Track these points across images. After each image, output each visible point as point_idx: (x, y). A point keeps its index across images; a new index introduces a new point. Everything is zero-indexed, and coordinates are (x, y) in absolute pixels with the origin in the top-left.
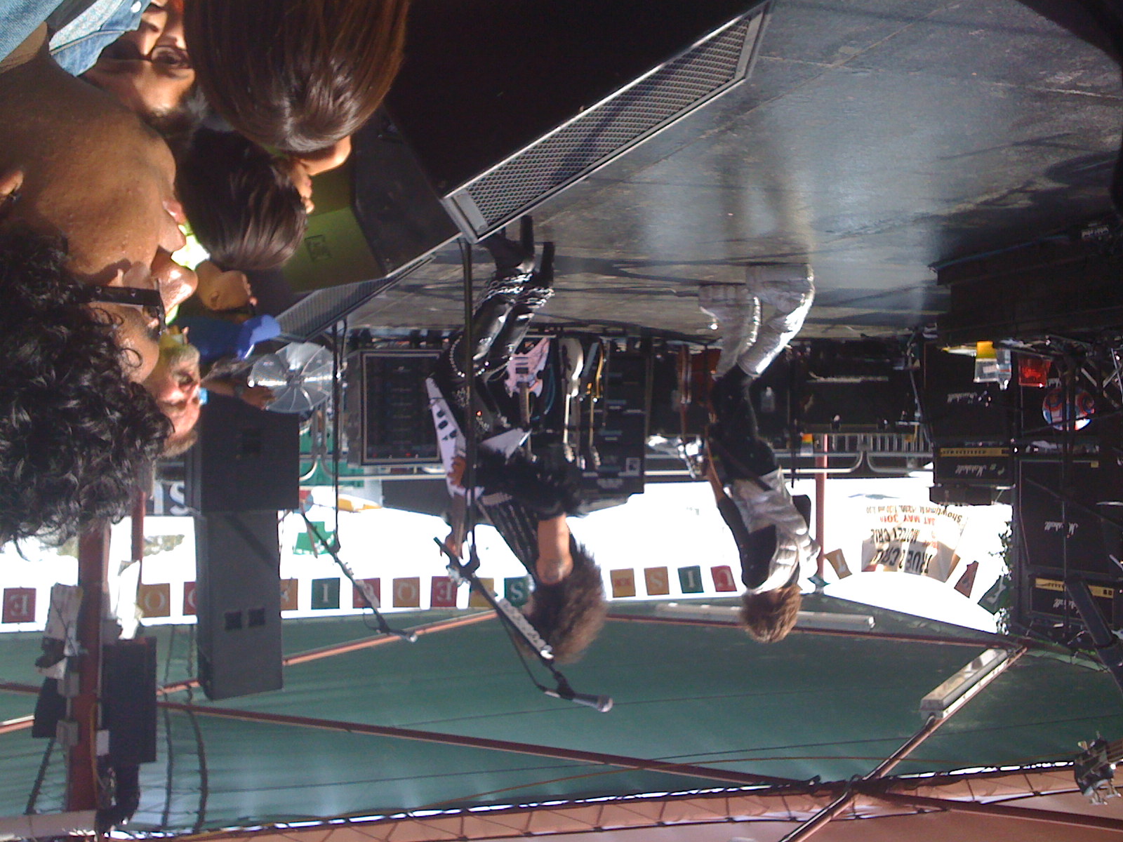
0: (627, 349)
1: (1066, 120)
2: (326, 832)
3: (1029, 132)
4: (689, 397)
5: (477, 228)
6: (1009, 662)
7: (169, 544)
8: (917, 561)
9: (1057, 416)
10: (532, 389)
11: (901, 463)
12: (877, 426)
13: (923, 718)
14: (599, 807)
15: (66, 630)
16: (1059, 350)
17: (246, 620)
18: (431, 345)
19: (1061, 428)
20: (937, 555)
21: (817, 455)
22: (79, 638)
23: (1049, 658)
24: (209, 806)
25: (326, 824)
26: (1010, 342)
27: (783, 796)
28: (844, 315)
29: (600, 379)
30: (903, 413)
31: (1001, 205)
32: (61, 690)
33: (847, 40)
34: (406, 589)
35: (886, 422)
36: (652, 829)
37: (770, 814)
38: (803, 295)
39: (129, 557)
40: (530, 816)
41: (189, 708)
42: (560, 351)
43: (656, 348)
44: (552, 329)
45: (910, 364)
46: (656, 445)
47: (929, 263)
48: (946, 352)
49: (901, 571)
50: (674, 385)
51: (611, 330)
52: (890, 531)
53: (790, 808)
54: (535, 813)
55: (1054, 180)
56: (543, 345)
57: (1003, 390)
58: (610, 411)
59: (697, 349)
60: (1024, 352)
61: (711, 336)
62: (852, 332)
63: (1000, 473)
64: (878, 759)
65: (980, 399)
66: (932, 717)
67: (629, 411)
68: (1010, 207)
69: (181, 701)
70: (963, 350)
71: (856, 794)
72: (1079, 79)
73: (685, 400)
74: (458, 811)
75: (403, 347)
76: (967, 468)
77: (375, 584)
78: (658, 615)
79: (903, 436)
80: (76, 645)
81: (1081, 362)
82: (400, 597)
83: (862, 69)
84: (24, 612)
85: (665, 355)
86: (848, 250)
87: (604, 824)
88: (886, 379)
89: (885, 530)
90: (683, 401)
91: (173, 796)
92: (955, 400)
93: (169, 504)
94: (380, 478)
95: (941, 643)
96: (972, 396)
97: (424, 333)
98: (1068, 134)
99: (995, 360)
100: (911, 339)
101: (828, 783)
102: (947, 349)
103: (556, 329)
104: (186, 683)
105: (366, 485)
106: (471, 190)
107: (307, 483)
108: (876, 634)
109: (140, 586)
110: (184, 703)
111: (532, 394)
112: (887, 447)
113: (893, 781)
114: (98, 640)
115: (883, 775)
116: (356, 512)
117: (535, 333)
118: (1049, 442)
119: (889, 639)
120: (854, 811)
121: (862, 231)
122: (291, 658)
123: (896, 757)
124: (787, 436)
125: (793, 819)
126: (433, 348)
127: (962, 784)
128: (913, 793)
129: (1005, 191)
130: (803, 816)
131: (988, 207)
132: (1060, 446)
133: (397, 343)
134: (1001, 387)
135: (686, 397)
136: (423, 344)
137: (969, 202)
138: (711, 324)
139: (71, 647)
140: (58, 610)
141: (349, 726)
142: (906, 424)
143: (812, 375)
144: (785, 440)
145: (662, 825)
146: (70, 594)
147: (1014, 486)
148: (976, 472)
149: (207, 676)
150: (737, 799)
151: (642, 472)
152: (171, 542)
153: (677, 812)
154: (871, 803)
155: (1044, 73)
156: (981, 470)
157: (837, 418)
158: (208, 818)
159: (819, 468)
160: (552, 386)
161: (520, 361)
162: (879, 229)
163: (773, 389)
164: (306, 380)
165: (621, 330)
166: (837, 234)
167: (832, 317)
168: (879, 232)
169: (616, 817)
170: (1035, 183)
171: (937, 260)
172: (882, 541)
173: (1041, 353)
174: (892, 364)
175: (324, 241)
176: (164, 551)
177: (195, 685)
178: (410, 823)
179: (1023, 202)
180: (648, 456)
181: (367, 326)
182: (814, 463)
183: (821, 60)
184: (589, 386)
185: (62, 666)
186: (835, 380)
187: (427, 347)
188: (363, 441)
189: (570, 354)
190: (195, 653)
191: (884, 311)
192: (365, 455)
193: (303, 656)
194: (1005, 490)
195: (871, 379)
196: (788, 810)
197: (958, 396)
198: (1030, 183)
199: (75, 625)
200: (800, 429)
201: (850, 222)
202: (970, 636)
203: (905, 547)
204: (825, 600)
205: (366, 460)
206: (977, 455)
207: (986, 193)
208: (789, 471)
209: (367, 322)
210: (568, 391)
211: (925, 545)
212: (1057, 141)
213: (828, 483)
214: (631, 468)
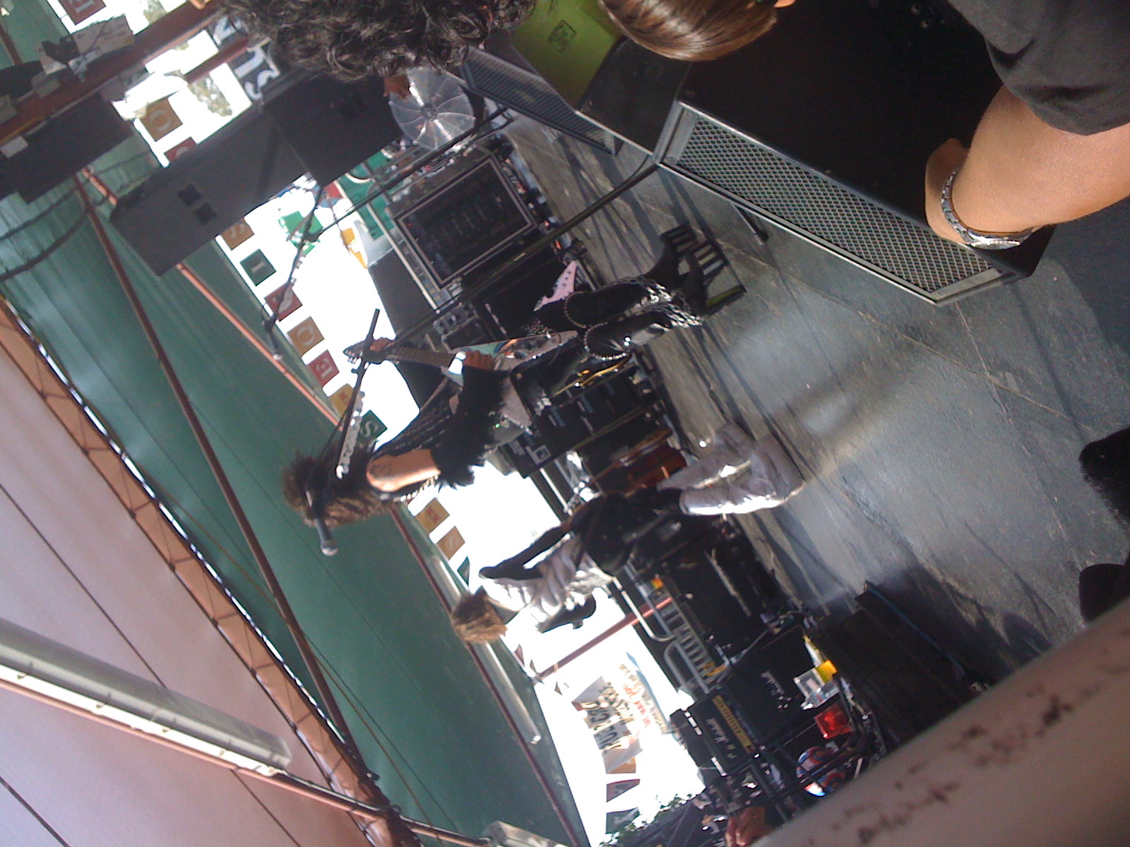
0: (637, 385)
1: (1064, 601)
2: (62, 393)
3: (1034, 579)
4: (630, 463)
5: (669, 155)
7: (215, 106)
8: (607, 739)
9: (808, 765)
11: (688, 675)
12: (704, 632)
13: (483, 833)
14: (234, 610)
15: (90, 51)
16: (865, 730)
17: (198, 205)
18: (535, 212)
19: (800, 776)
20: (624, 750)
21: (649, 602)
22: (90, 66)
24: (19, 277)
25: (68, 388)
26: (846, 686)
27: (344, 759)
28: (780, 543)
29: (598, 377)
30: (729, 646)
31: (957, 601)
32: (36, 80)
33: (1020, 373)
34: (309, 333)
35: (712, 637)
36: (244, 668)
37: (320, 758)
38: (775, 493)
39: (184, 72)
40: (188, 559)
41: (90, 208)
43: (653, 408)
45: (773, 625)
46: (571, 462)
47: (869, 580)
48: (804, 641)
49: (593, 732)
50: (632, 445)
51: (645, 359)
52: (619, 698)
53: (337, 771)
54: (193, 562)
55: (1006, 630)
57: (802, 708)
58: (575, 404)
59: (674, 442)
60: (846, 706)
61: (693, 447)
62: (770, 561)
63: (731, 756)
64: (427, 818)
65: (781, 698)
66: (488, 839)
67: (585, 420)
68: (960, 609)
69: (91, 197)
70: (814, 653)
71: (384, 818)
73: (625, 461)
74: (152, 494)
75: (518, 191)
76: (717, 727)
77: (296, 304)
78: (428, 561)
79: (709, 659)
80: (83, 67)
81: (866, 754)
82: (300, 332)
83: (1002, 404)
84: (78, 10)
85: (652, 420)
86: (838, 505)
87: (223, 626)
88: (749, 614)
89: (617, 695)
90: (622, 460)
91: (7, 241)
92: (766, 679)
93: (251, 78)
94: (395, 247)
95: (555, 808)
96: (779, 690)
97: (542, 200)
98: (1052, 612)
99: (823, 684)
100: (795, 612)
101: (378, 788)
102: (807, 640)
104: (109, 192)
105: (380, 240)
106: (700, 123)
107: (348, 187)
108: (528, 751)
109: (165, 99)
110: (91, 200)
112: (692, 653)
113: (413, 841)
114: (100, 84)
115: (415, 830)
116: (348, 249)
118: (782, 777)
119: (531, 764)
120: (368, 826)
121: (862, 505)
122: (189, 272)
123: (436, 832)
124: (649, 565)
125: (329, 780)
126: (535, 217)
129: (970, 596)
130: (336, 785)
131: (947, 592)
132: (782, 787)
133: (517, 183)
134: (803, 704)
135: (628, 461)
136: (531, 206)
137: (942, 574)
138: (704, 440)
139: (79, 63)
140: (102, 31)
141: (163, 356)
142: (721, 653)
143: (713, 553)
144: (643, 566)
145: (253, 674)
146: (124, 33)
147: (725, 774)
148: (718, 736)
149: (129, 203)
150: (317, 723)
151: (541, 465)
152: (220, 104)
153: (272, 679)
154: (383, 834)
156: (722, 738)
157: (689, 596)
158: (8, 283)
159: (639, 610)
162: (872, 518)
163: (681, 530)
164: (436, 121)
165: (650, 367)
166: (847, 487)
167: (772, 534)
168: (869, 519)
169: (235, 631)
170: (994, 615)
171: (876, 583)
172: (606, 699)
173: (853, 718)
174: (764, 611)
175: (572, 37)
176: (206, 106)
177: (113, 201)
178: (116, 460)
179: (971, 617)
180: (557, 462)
181: (516, 146)
182: (640, 605)
183: (988, 364)
184: (586, 372)
185: (57, 67)
186: (721, 573)
187: (531, 210)
188: (415, 207)
191: (804, 573)
192: (404, 217)
193: (197, 280)
194: (717, 770)
195: (741, 601)
196: (334, 770)
197: (772, 680)
198: (991, 610)
199: (100, 54)
200: (661, 573)
201: (863, 491)
202: (576, 828)
203: (614, 720)
204: (529, 690)
205: (400, 221)
206: (733, 728)
207: (960, 582)
208: (619, 586)
209: (519, 142)
211: (627, 733)
212: (1041, 607)
213: (629, 629)
214: (539, 454)
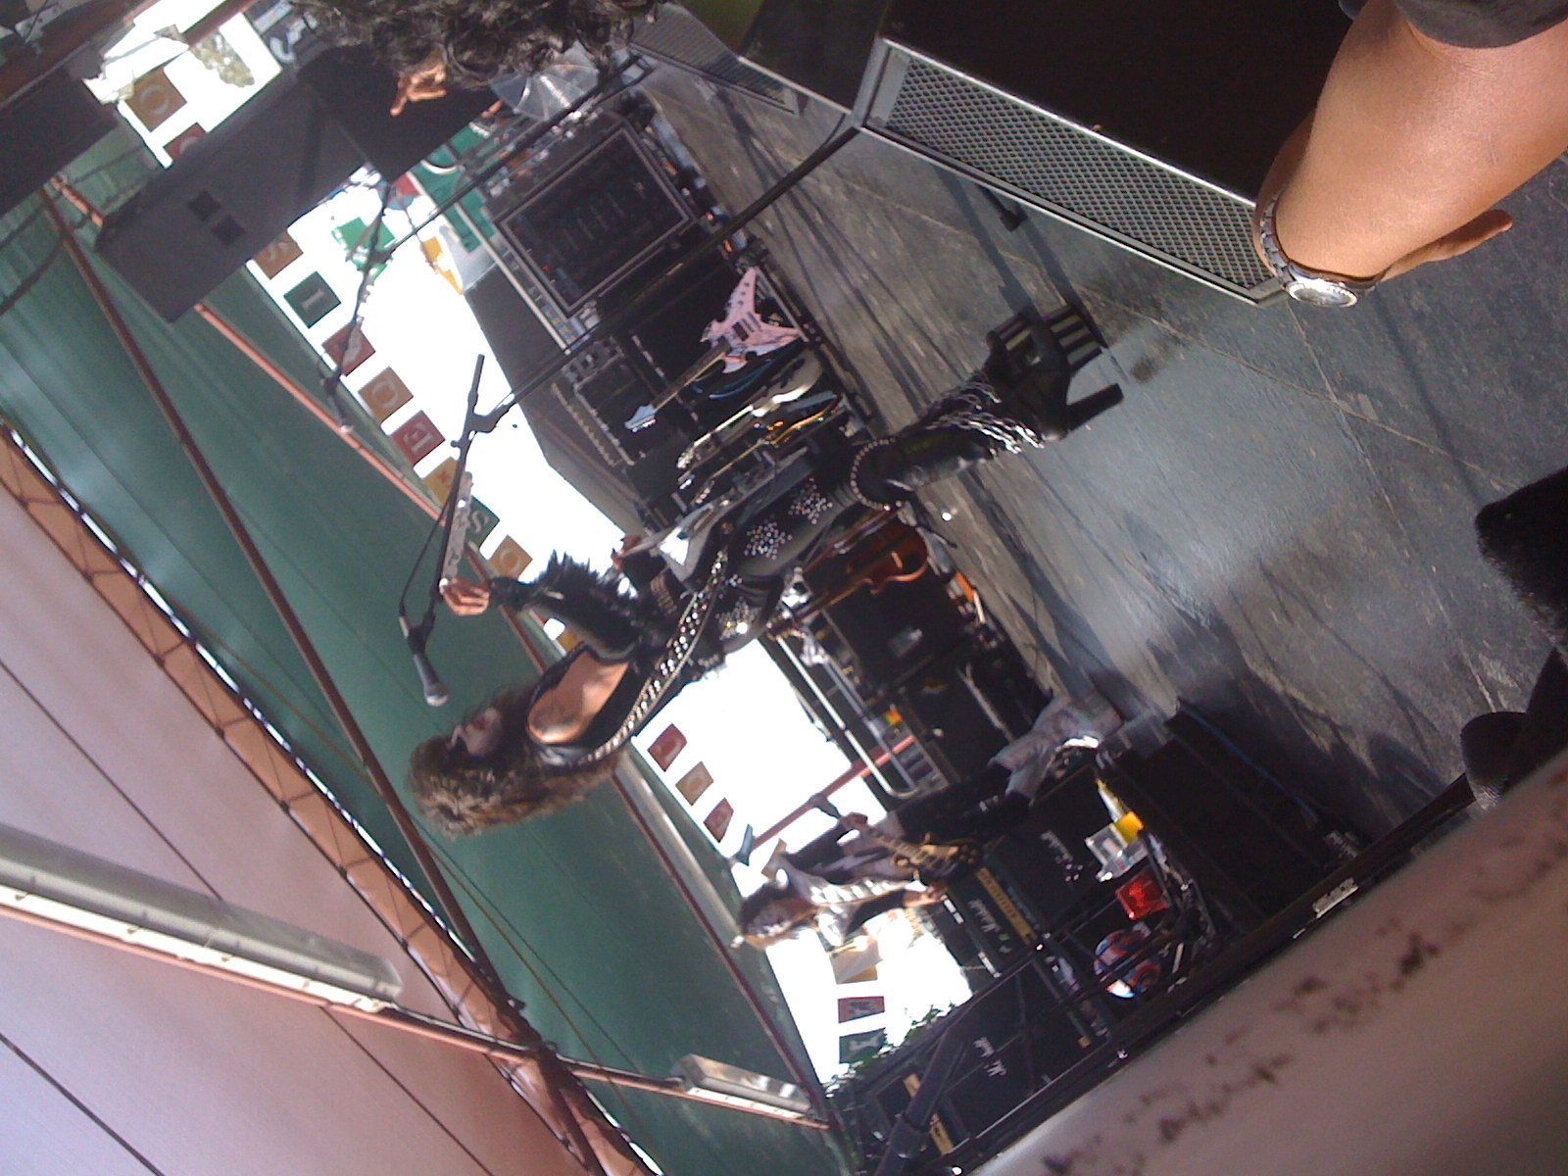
0: (851, 437)
1: (1449, 713)
2: (49, 497)
3: (1408, 683)
4: (848, 548)
5: (874, 114)
6: (799, 1118)
7: (230, 74)
9: (1110, 956)
10: (727, 360)
13: (672, 1072)
14: (310, 788)
15: (43, 9)
16: (1185, 905)
17: (215, 221)
18: (692, 202)
19: (1099, 972)
20: (860, 953)
21: (883, 744)
23: (833, 1157)
25: (57, 489)
26: (1157, 846)
27: (476, 983)
29: (795, 430)
31: (1303, 720)
33: (1377, 395)
34: (389, 391)
36: (330, 867)
37: (443, 983)
39: (182, 29)
40: (241, 719)
41: (66, 232)
42: (795, 360)
44: (813, 331)
47: (1182, 696)
48: (1097, 787)
51: (860, 401)
53: (467, 1000)
54: (249, 723)
55: (1375, 757)
56: (787, 335)
57: (1098, 881)
59: (907, 516)
60: (1158, 873)
61: (935, 523)
63: (1004, 949)
64: (594, 1056)
65: (1069, 867)
66: (678, 1080)
68: (1308, 732)
69: (66, 217)
70: (1111, 803)
71: (535, 1060)
72: (1505, 689)
73: (841, 547)
74: (185, 631)
75: (667, 172)
76: (983, 911)
77: (367, 350)
80: (37, 32)
81: (1187, 938)
82: (376, 390)
83: (1355, 439)
86: (1137, 593)
87: (296, 810)
90: (838, 546)
92: (1048, 842)
93: (277, 32)
94: (499, 262)
95: (769, 1032)
96: (1066, 856)
97: (700, 184)
98: (1434, 728)
99: (1125, 845)
101: (525, 1021)
102: (1101, 785)
103: (816, 335)
104: (91, 208)
105: (477, 253)
106: (915, 68)
107: (426, 180)
108: (727, 956)
109: (160, 68)
110: (66, 222)
111: (722, 364)
113: (579, 1089)
114: (64, 55)
115: (577, 1073)
116: (433, 268)
117: (794, 316)
118: (1074, 973)
119: (733, 973)
120: (514, 1070)
121: (1169, 591)
122: (212, 313)
123: (609, 1074)
124: (880, 692)
125: (456, 1012)
126: (692, 208)
127: (628, 1164)
128: (580, 1119)
129: (1321, 711)
130: (467, 1019)
131: (1291, 708)
132: (1076, 988)
133: (664, 160)
134: (1100, 874)
135: (845, 546)
136: (686, 192)
137: (1282, 683)
138: (948, 511)
139: (31, 27)
141: (185, 436)
143: (969, 669)
144: (874, 694)
145: (343, 874)
147: (997, 975)
148: (986, 923)
149: (119, 223)
150: (434, 937)
152: (237, 72)
154: (535, 1082)
155: (1487, 645)
156: (992, 926)
157: (938, 732)
159: (868, 755)
160: (747, 381)
161: (749, 321)
162: (1183, 609)
163: (921, 639)
164: (544, 79)
165: (868, 412)
166: (1148, 568)
168: (1180, 611)
169: (312, 817)
170: (1354, 737)
171: (1192, 700)
173: (1168, 890)
176: (218, 74)
177: (97, 221)
178: (131, 587)
179: (1323, 741)
181: (659, 107)
182: (872, 747)
183: (1334, 383)
184: (779, 424)
186: (980, 698)
187: (686, 199)
188: (523, 203)
189: (799, 374)
190: (132, 193)
192: (510, 217)
193: (226, 326)
194: (987, 970)
196: (462, 1000)
197: (1055, 842)
198: (1349, 730)
199: (59, 13)
200: (898, 702)
201: (1170, 571)
202: (799, 1057)
204: (724, 875)
205: (504, 225)
206: (1006, 911)
207: (1306, 693)
208: (841, 724)
209: (662, 102)
210: (757, 403)
212: (1419, 723)
213: (858, 783)
